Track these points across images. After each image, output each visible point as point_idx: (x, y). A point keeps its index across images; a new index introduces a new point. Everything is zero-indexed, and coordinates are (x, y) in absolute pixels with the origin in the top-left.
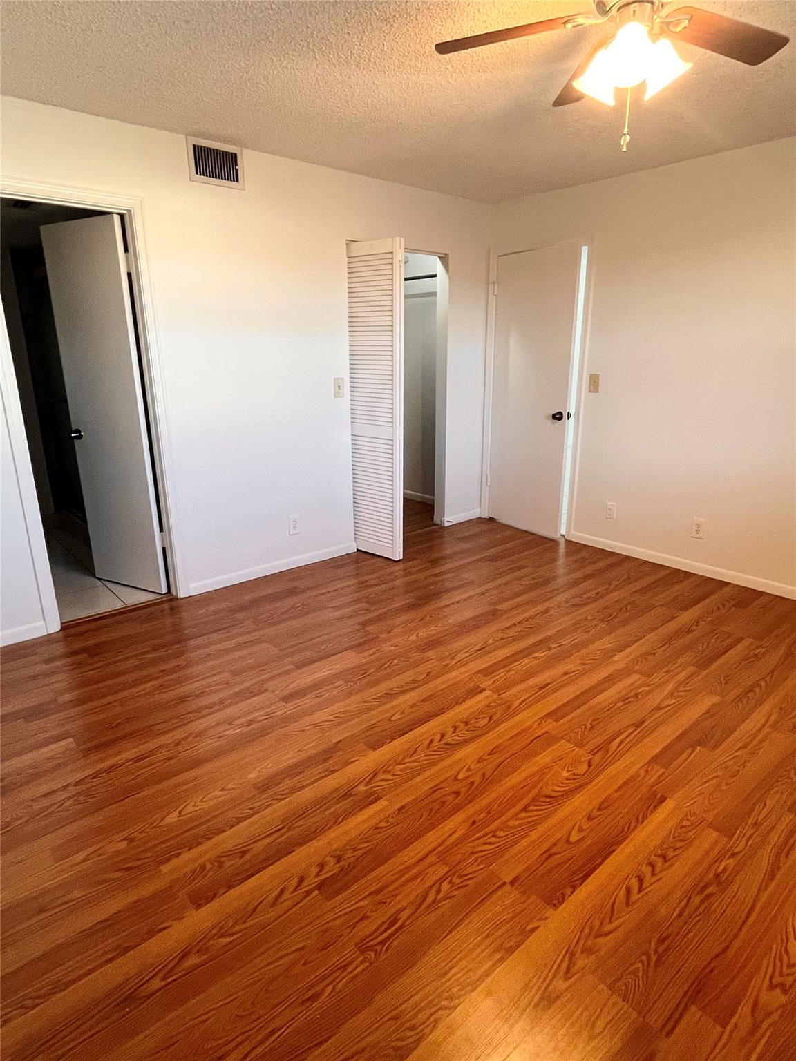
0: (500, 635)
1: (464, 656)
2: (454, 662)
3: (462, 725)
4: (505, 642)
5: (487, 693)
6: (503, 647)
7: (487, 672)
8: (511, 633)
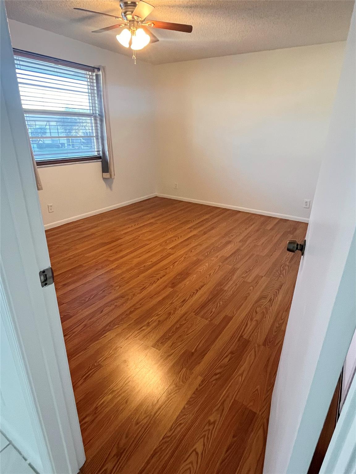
0: (168, 271)
1: (181, 259)
2: (184, 256)
3: (174, 240)
4: (165, 268)
5: (168, 248)
6: (165, 265)
7: (170, 255)
8: (162, 273)
